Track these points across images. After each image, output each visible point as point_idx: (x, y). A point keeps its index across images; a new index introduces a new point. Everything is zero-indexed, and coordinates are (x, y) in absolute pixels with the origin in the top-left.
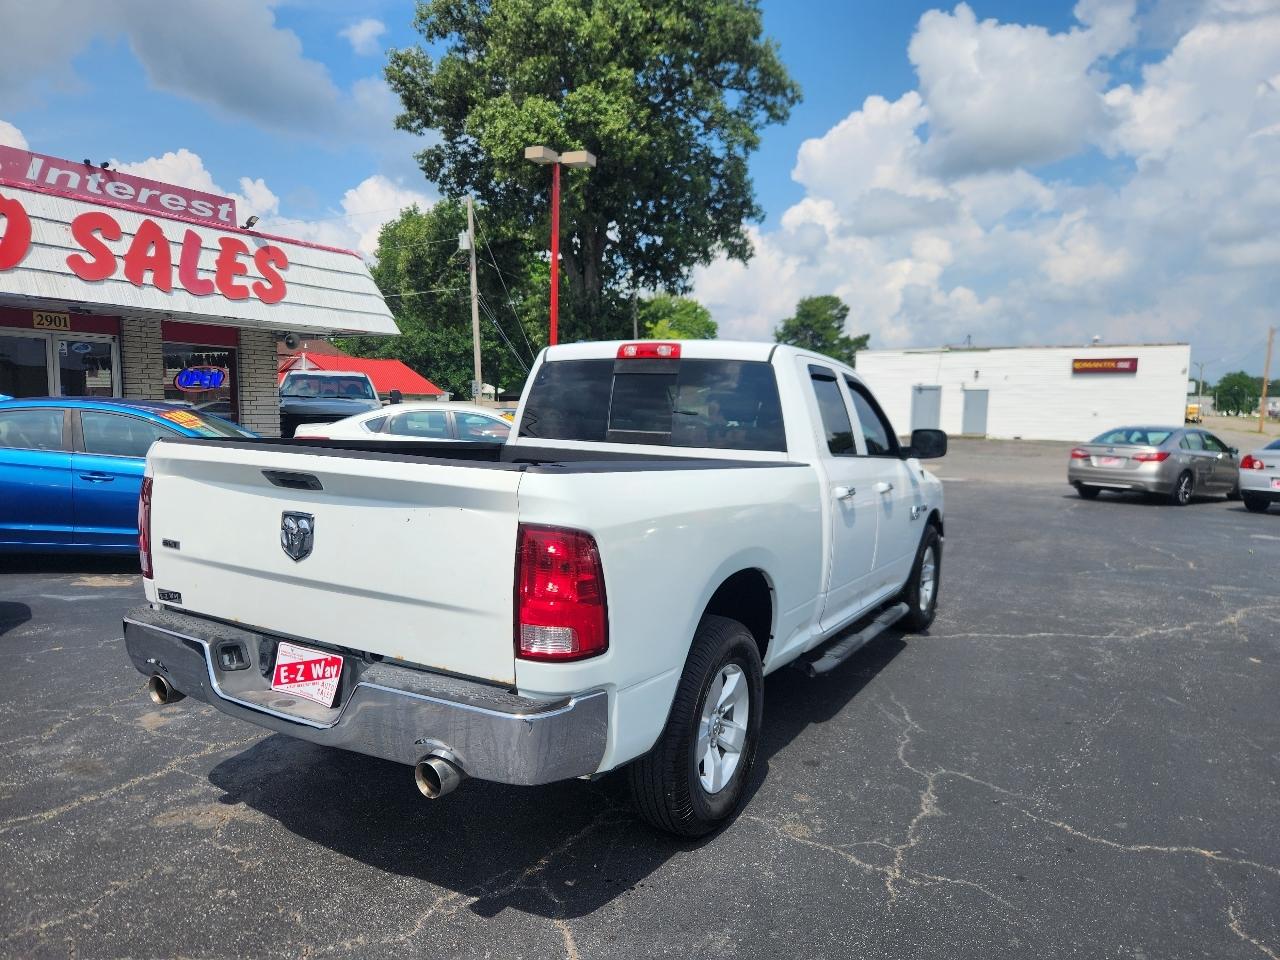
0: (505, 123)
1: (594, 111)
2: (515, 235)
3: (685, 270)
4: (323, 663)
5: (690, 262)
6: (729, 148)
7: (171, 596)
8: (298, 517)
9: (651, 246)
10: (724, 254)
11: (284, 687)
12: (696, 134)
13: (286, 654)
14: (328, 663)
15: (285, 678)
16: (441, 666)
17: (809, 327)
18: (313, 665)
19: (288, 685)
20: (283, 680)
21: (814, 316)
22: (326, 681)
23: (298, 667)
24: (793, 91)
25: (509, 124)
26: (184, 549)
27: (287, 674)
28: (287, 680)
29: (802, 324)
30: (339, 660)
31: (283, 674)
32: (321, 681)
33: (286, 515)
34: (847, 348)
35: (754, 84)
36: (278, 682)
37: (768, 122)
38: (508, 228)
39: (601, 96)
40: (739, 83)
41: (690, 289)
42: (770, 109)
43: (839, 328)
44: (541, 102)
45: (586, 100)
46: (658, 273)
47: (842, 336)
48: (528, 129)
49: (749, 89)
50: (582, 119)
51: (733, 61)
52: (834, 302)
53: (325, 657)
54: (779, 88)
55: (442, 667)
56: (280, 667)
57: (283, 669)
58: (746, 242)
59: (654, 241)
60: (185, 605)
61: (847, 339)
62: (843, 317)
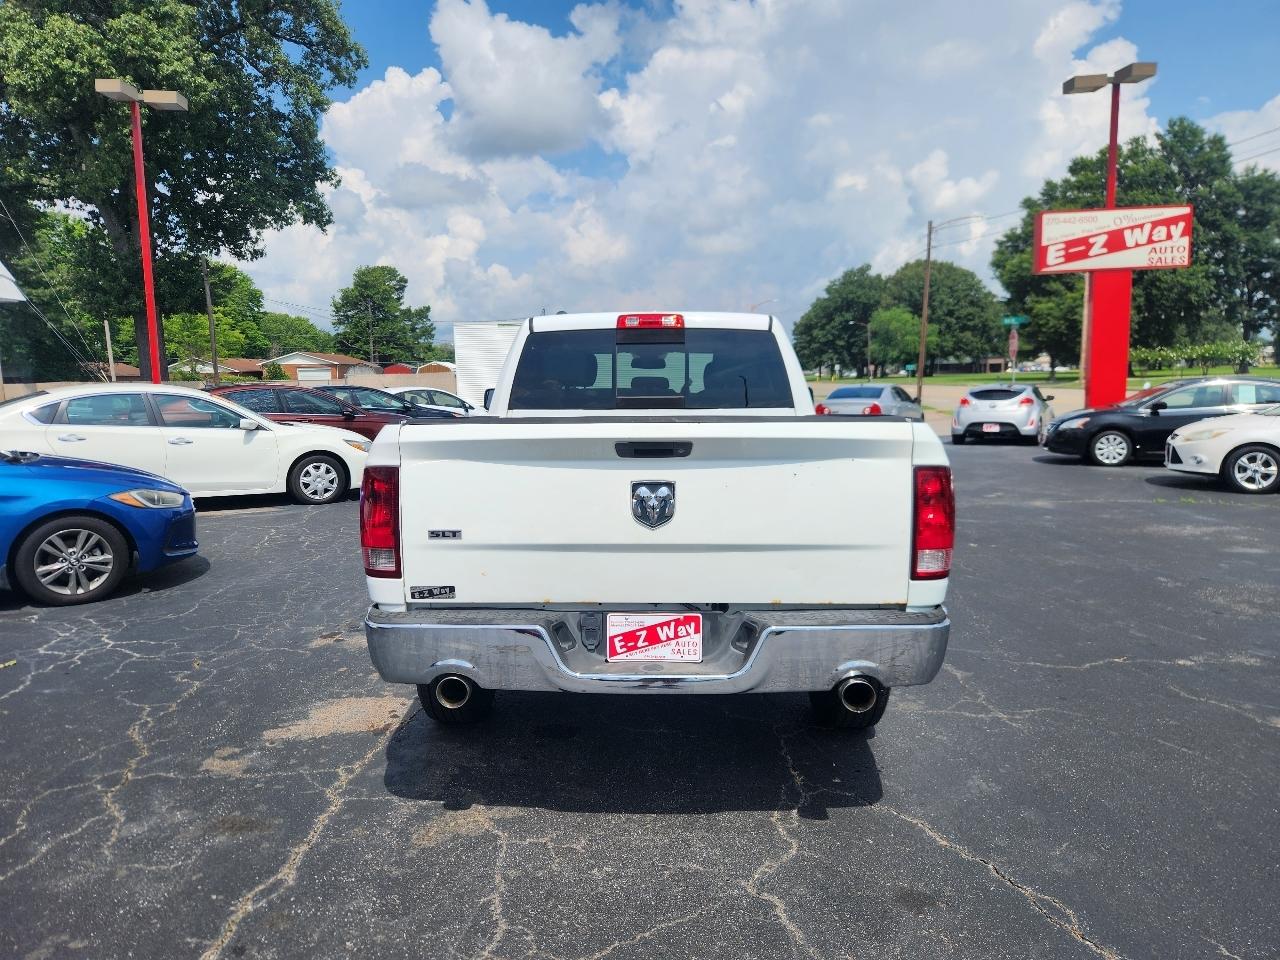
0: (21, 43)
1: (147, 44)
2: (28, 180)
3: (253, 233)
4: (673, 624)
5: (261, 224)
6: (296, 105)
7: (435, 592)
8: (654, 486)
9: (211, 203)
10: (299, 217)
11: (623, 656)
12: (255, 84)
13: (616, 625)
14: (678, 623)
15: (621, 647)
16: (825, 600)
17: (366, 298)
18: (659, 629)
19: (628, 654)
20: (619, 650)
21: (375, 286)
22: (680, 640)
23: (638, 634)
24: (357, 55)
25: (28, 45)
26: (467, 538)
27: (623, 643)
28: (625, 649)
29: (362, 295)
30: (698, 617)
31: (618, 645)
32: (674, 642)
33: (635, 486)
34: (410, 321)
35: (314, 39)
36: (614, 652)
37: (333, 82)
38: (17, 169)
39: (153, 27)
40: (298, 36)
41: (262, 255)
42: (334, 69)
43: (399, 299)
44: (71, 23)
45: (134, 30)
46: (220, 234)
47: (403, 307)
48: (58, 54)
49: (310, 45)
50: (131, 52)
51: (287, 11)
52: (391, 273)
53: (676, 618)
54: (343, 49)
55: (827, 602)
56: (612, 638)
57: (616, 640)
58: (322, 207)
59: (214, 198)
60: (460, 598)
61: (409, 310)
62: (402, 288)
